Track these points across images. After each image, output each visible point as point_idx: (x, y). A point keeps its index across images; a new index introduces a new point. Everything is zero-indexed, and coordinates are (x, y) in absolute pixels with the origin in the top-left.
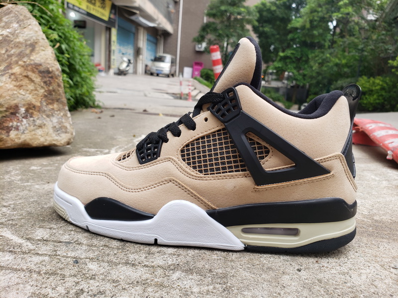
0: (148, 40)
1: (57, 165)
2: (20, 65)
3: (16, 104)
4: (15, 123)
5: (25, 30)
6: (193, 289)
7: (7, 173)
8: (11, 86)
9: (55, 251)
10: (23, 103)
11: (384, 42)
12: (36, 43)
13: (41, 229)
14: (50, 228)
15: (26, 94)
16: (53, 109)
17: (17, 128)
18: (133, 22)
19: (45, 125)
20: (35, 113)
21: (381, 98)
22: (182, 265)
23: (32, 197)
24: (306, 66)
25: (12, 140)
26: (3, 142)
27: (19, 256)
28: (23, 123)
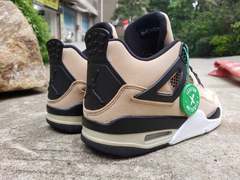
0: (83, 20)
1: (40, 100)
2: (12, 38)
3: (12, 63)
4: (12, 75)
5: (13, 15)
6: (151, 178)
7: (11, 106)
8: (8, 52)
9: (53, 157)
10: (16, 62)
11: (227, 14)
12: (21, 23)
13: (40, 143)
14: (46, 142)
15: (17, 56)
16: (34, 65)
17: (14, 78)
18: (73, 10)
19: (30, 75)
20: (24, 68)
21: (227, 48)
22: (139, 162)
23: (30, 122)
24: (180, 31)
25: (11, 86)
26: (5, 87)
27: (31, 162)
28: (17, 75)
